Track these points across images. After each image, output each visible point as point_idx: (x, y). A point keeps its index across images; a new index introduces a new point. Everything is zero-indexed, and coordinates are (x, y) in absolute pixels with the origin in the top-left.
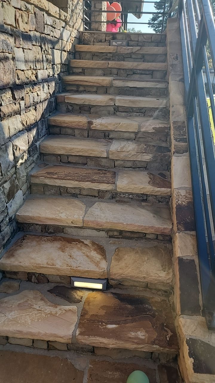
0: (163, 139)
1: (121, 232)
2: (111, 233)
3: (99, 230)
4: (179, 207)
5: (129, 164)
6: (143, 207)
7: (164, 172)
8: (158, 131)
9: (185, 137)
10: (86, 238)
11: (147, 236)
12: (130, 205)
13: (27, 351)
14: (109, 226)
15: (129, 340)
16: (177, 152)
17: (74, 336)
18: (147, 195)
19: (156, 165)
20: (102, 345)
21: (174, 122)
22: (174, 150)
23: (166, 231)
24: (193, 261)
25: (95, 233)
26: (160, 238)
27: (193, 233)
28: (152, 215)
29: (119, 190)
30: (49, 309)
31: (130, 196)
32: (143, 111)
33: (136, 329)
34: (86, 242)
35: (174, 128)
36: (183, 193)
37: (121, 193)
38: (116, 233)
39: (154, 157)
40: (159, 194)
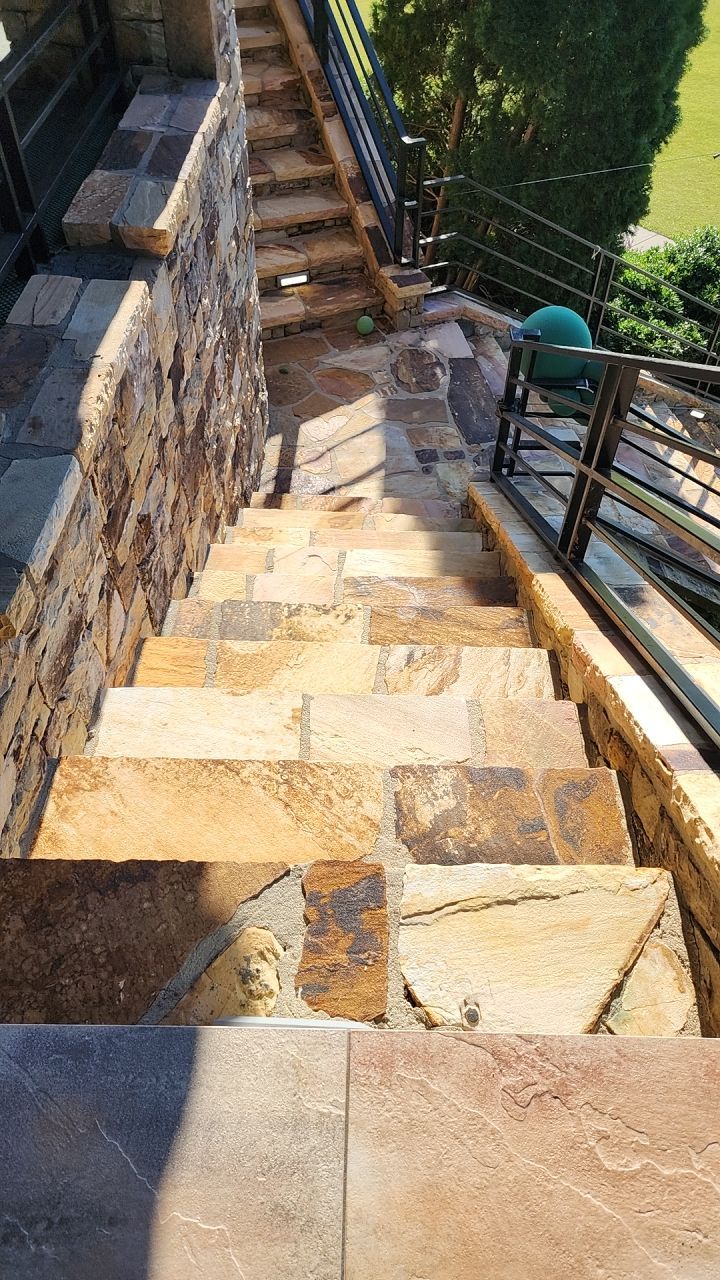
0: (294, 97)
1: (300, 226)
2: (290, 231)
3: (277, 230)
4: (350, 180)
5: (271, 144)
6: (310, 195)
7: (313, 146)
8: (287, 86)
9: (328, 93)
10: (268, 242)
11: (326, 225)
12: (296, 196)
13: (270, 341)
14: (287, 222)
15: (347, 302)
16: (326, 116)
17: (306, 310)
18: (308, 179)
19: (302, 137)
20: (329, 313)
21: (309, 72)
22: (322, 114)
23: (344, 212)
24: (377, 227)
25: (274, 235)
26: (339, 223)
27: (371, 202)
28: (324, 200)
29: (278, 179)
30: (273, 304)
31: (291, 185)
32: (250, 53)
33: (350, 294)
34: (270, 246)
35: (312, 81)
36: (349, 164)
37: (283, 183)
38: (295, 230)
39: (300, 127)
40: (322, 173)
